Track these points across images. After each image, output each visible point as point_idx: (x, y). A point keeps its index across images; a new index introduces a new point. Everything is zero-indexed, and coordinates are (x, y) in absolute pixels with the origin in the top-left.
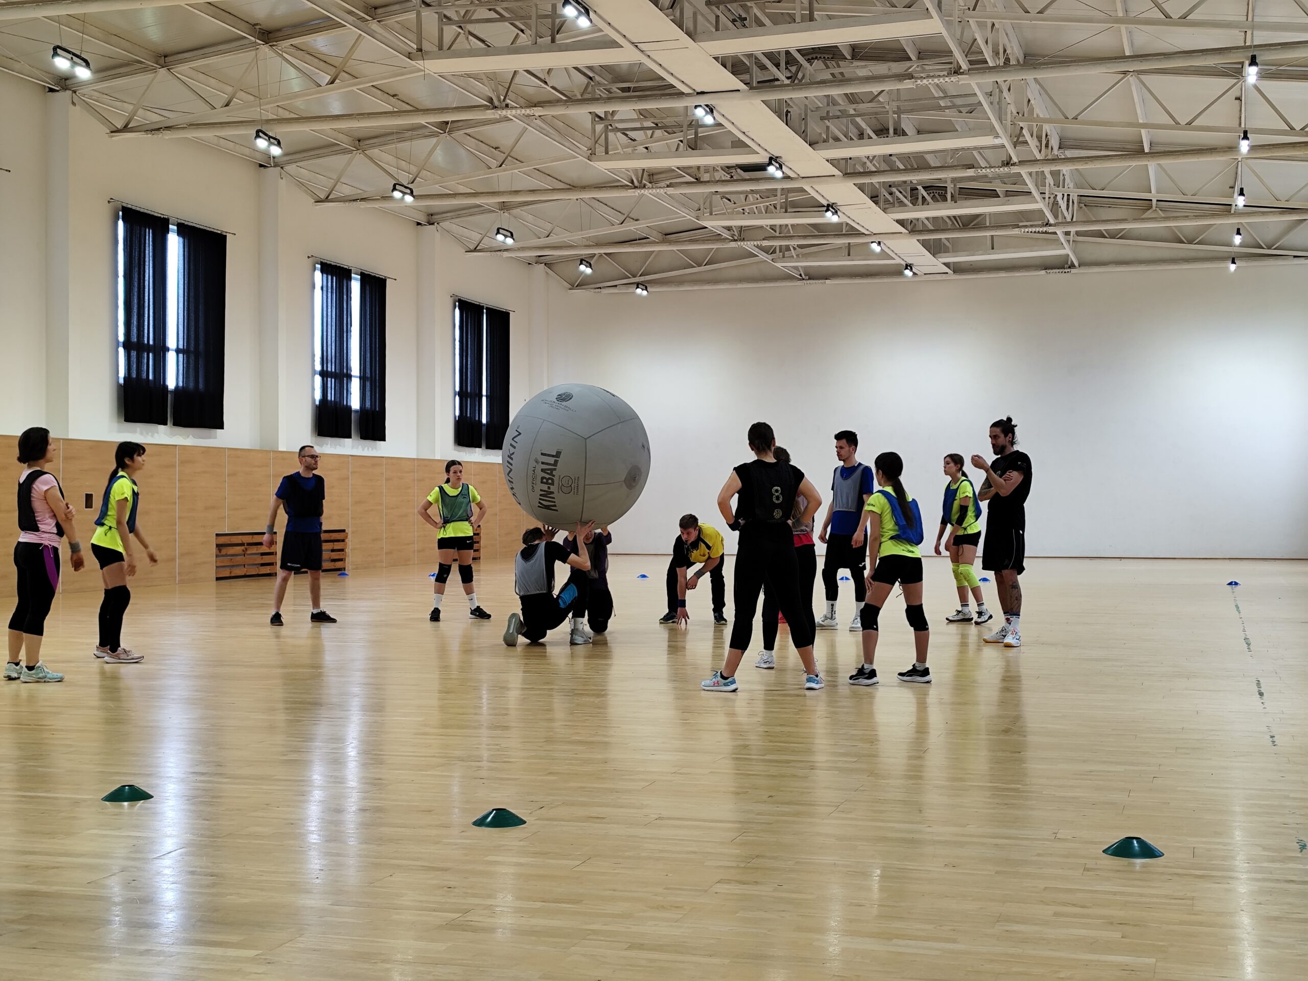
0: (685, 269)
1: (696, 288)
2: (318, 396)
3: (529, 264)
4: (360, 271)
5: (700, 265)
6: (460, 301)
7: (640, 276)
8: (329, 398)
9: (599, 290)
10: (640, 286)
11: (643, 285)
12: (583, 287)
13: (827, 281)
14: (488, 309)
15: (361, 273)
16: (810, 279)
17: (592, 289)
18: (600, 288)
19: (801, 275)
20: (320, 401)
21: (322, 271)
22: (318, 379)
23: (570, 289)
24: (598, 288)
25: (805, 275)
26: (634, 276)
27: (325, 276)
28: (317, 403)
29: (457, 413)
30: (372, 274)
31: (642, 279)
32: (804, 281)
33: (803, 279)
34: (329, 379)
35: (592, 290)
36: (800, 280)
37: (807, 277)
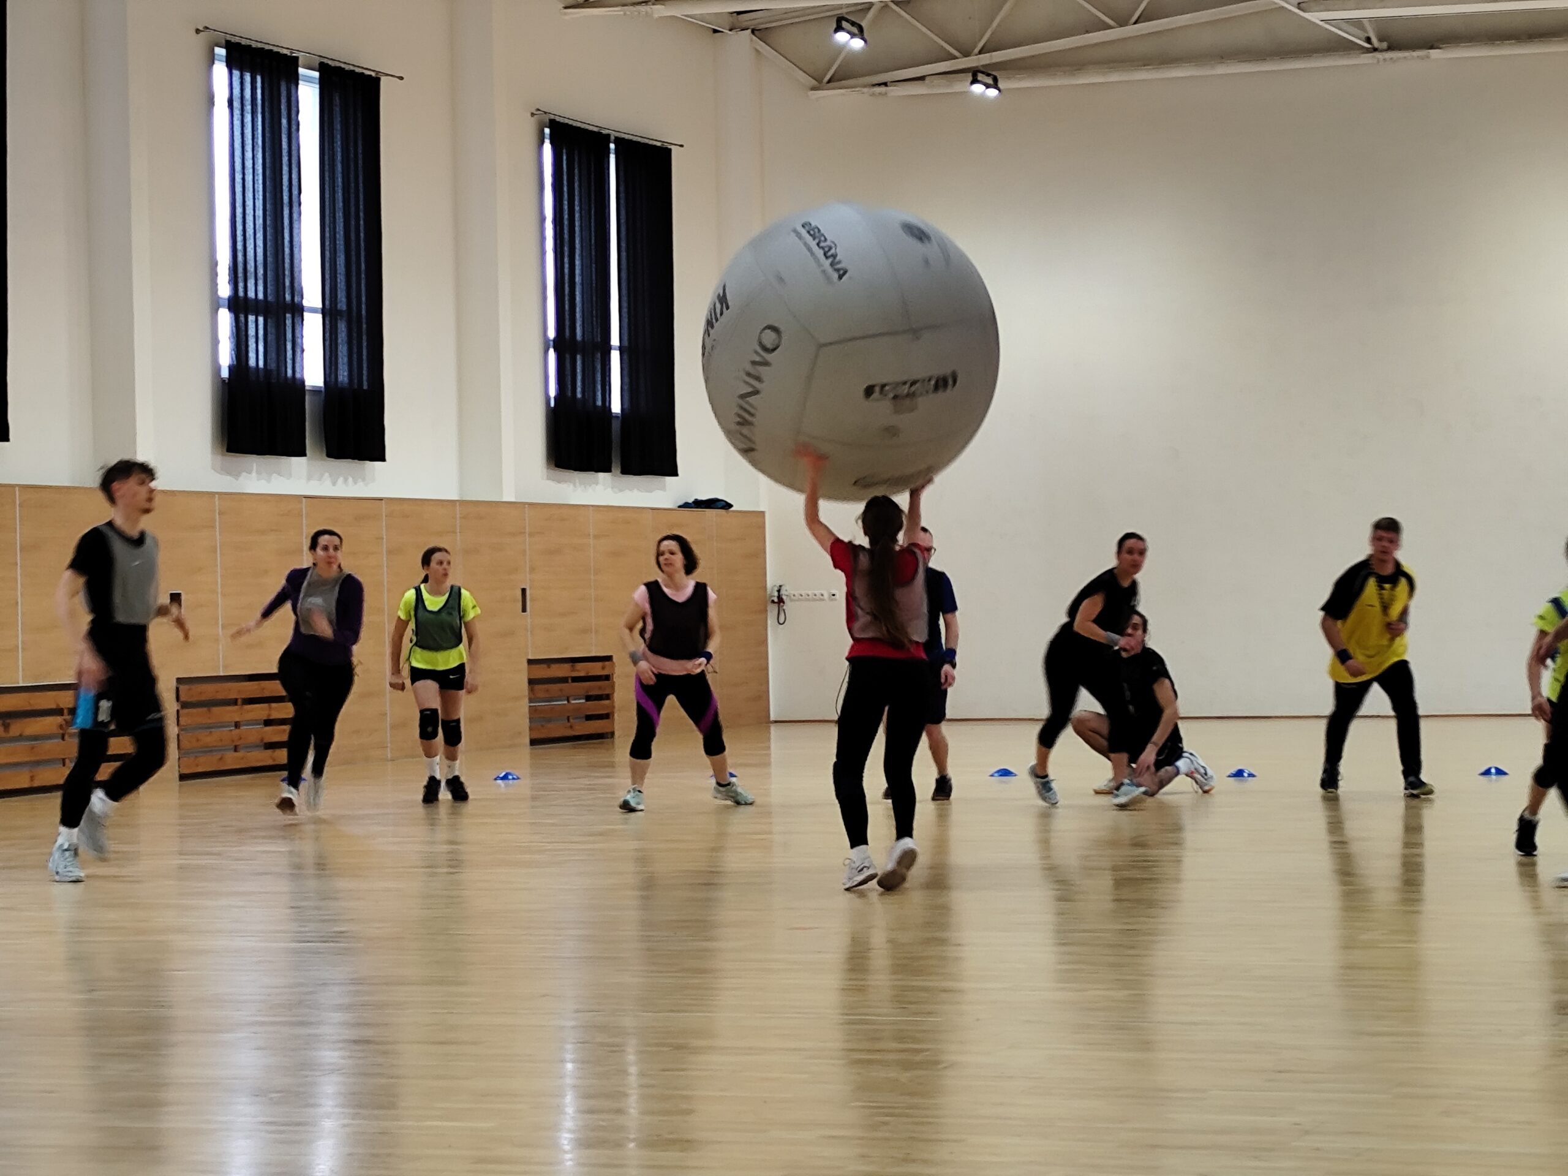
0: (1087, 32)
1: (1114, 77)
2: (226, 357)
3: (715, 31)
4: (318, 60)
5: (1122, 22)
6: (553, 124)
7: (980, 52)
8: (252, 362)
9: (883, 89)
10: (980, 77)
11: (988, 75)
12: (844, 83)
13: (1434, 53)
14: (619, 141)
15: (322, 64)
16: (1390, 48)
17: (865, 86)
18: (885, 84)
19: (1368, 40)
20: (230, 368)
21: (230, 64)
22: (225, 317)
23: (814, 89)
24: (879, 85)
25: (1381, 40)
26: (966, 54)
27: (236, 73)
28: (225, 374)
29: (552, 392)
30: (347, 67)
31: (985, 59)
32: (1377, 55)
33: (1375, 50)
34: (251, 318)
35: (865, 90)
36: (1368, 51)
37: (1385, 45)
